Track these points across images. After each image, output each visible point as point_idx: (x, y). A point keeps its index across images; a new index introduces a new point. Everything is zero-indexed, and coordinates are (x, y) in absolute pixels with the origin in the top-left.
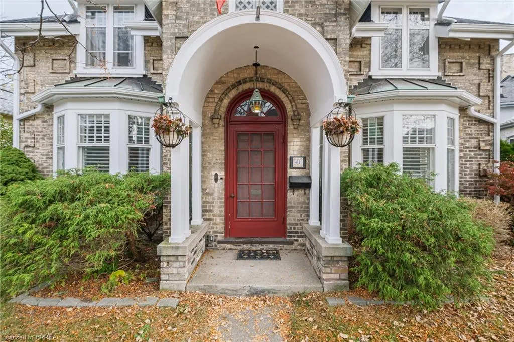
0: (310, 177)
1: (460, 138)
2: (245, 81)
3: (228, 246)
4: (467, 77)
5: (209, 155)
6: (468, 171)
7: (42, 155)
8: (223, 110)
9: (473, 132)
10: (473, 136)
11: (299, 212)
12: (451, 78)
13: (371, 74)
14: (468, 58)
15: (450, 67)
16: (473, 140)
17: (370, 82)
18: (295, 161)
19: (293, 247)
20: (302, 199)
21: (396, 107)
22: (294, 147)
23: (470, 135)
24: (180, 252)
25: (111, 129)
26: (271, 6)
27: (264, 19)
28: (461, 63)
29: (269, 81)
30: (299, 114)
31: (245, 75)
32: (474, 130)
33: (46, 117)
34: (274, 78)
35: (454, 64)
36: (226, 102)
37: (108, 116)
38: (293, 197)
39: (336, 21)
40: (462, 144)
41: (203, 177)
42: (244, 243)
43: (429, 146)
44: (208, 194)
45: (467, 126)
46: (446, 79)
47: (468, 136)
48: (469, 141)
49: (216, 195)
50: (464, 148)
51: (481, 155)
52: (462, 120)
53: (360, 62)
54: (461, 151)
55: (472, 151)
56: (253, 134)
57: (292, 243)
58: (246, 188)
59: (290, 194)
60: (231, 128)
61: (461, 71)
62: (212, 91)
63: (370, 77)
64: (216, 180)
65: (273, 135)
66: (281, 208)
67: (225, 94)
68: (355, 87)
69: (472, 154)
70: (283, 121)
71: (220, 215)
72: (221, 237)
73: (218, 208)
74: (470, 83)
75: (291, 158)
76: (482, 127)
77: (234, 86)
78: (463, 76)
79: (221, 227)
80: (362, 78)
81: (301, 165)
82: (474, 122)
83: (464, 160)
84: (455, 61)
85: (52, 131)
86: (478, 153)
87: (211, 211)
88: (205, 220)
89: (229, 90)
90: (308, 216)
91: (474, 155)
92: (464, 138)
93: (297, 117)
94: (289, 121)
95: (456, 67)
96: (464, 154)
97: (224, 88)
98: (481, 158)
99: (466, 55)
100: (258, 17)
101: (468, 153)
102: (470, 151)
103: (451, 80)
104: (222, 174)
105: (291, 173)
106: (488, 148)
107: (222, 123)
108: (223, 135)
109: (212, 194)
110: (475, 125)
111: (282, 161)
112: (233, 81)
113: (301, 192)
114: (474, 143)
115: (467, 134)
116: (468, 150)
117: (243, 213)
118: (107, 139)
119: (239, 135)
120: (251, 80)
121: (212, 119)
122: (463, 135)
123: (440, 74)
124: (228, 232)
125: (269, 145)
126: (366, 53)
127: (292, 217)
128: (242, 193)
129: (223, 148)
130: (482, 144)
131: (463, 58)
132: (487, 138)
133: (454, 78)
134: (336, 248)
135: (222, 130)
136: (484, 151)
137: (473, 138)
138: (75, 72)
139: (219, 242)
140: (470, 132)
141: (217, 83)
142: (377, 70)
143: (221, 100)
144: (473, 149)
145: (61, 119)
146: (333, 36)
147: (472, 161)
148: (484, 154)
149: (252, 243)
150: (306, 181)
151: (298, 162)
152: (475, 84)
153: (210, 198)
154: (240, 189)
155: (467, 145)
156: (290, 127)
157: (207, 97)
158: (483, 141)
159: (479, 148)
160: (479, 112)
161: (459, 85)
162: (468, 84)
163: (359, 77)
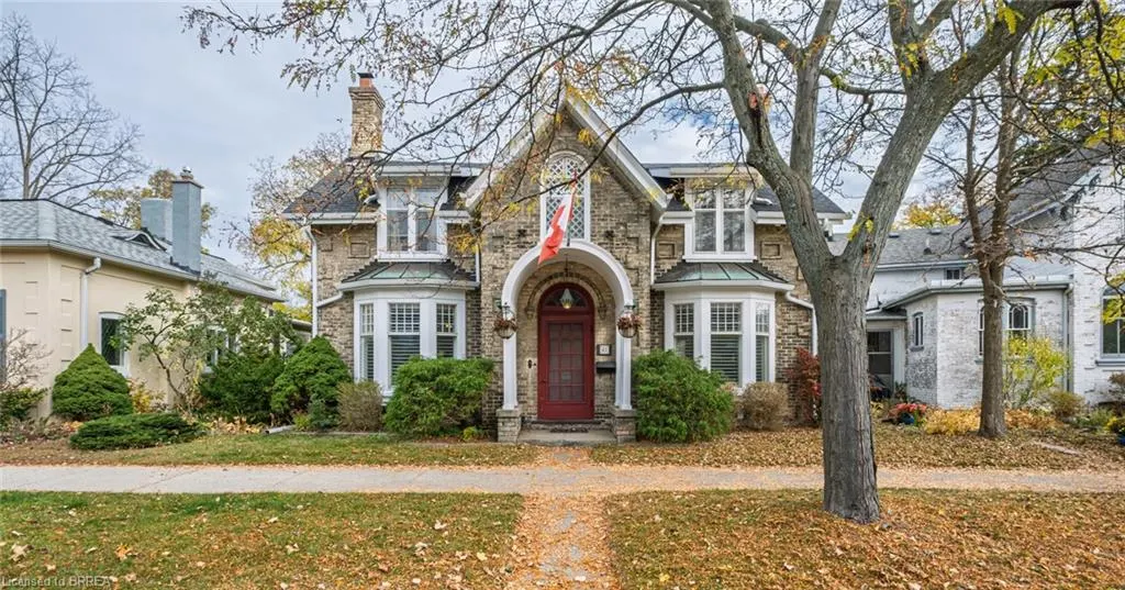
0: (615, 363)
1: (777, 322)
2: (556, 276)
3: (542, 426)
4: (785, 261)
5: (524, 343)
6: (786, 358)
7: (341, 344)
8: (535, 303)
9: (791, 317)
10: (792, 322)
11: (605, 395)
12: (769, 261)
13: (684, 257)
14: (786, 240)
15: (767, 250)
16: (791, 326)
17: (684, 267)
18: (601, 348)
19: (600, 427)
20: (608, 383)
21: (703, 295)
22: (601, 336)
23: (788, 320)
24: (513, 415)
25: (421, 318)
26: (579, 235)
27: (572, 246)
28: (778, 245)
29: (578, 276)
30: (605, 306)
31: (557, 270)
32: (792, 315)
33: (345, 304)
34: (582, 273)
35: (771, 247)
36: (539, 295)
37: (418, 305)
38: (600, 381)
39: (637, 222)
40: (780, 330)
41: (517, 363)
42: (557, 423)
43: (737, 333)
44: (522, 379)
45: (785, 310)
46: (764, 262)
47: (785, 322)
48: (786, 327)
49: (530, 379)
50: (783, 334)
52: (779, 304)
53: (673, 245)
54: (778, 337)
55: (791, 338)
56: (562, 324)
57: (599, 423)
58: (557, 374)
59: (597, 379)
60: (544, 318)
61: (779, 254)
62: (525, 285)
63: (684, 261)
64: (530, 366)
65: (581, 324)
66: (589, 391)
67: (538, 288)
68: (669, 270)
69: (791, 340)
70: (591, 312)
71: (533, 399)
72: (534, 418)
73: (532, 392)
74: (788, 267)
75: (598, 346)
76: (800, 312)
77: (545, 281)
78: (781, 259)
79: (534, 410)
80: (676, 261)
81: (607, 352)
82: (793, 307)
83: (782, 347)
84: (771, 243)
85: (353, 319)
86: (797, 339)
87: (525, 394)
88: (520, 403)
89: (541, 283)
90: (614, 398)
91: (793, 341)
92: (783, 324)
93: (604, 309)
94: (596, 313)
95: (773, 250)
96: (782, 341)
97: (536, 282)
98: (799, 345)
99: (785, 236)
100: (568, 245)
101: (786, 339)
102: (788, 338)
103: (769, 264)
104: (535, 361)
105: (599, 359)
106: (806, 334)
107: (535, 314)
108: (536, 325)
109: (526, 379)
110: (793, 310)
111: (590, 348)
112: (544, 276)
113: (608, 376)
114: (792, 328)
115: (785, 320)
116: (786, 337)
117: (554, 396)
118: (417, 328)
119: (550, 324)
120: (561, 274)
121: (526, 310)
122: (780, 320)
123: (756, 258)
124: (540, 414)
125: (579, 334)
126: (679, 235)
127: (600, 399)
128: (554, 379)
129: (536, 337)
130: (801, 330)
131: (782, 240)
132: (805, 324)
133: (772, 261)
134: (625, 411)
135: (535, 320)
136: (802, 337)
137: (792, 324)
138: (375, 257)
139: (533, 423)
140: (788, 318)
141: (530, 278)
142: (691, 255)
143: (534, 293)
144: (793, 334)
145: (366, 307)
146: (635, 235)
147: (790, 348)
148: (802, 340)
149: (563, 424)
150: (611, 366)
151: (605, 350)
152: (793, 267)
153: (525, 383)
154: (551, 375)
155: (786, 331)
156: (597, 318)
157: (522, 291)
158: (802, 327)
159: (797, 334)
160: (797, 297)
161: (777, 268)
162: (785, 267)
163: (672, 261)
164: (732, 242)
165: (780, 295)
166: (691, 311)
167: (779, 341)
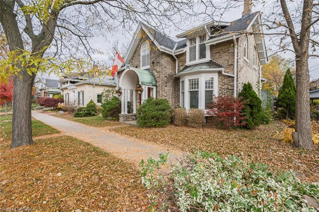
1: (219, 84)
4: (223, 58)
5: (137, 96)
9: (226, 82)
10: (226, 83)
12: (216, 59)
13: (186, 64)
14: (224, 49)
15: (215, 55)
16: (226, 85)
23: (224, 83)
28: (220, 52)
32: (226, 81)
35: (217, 53)
40: (221, 87)
45: (223, 79)
46: (214, 60)
47: (223, 84)
48: (224, 86)
50: (222, 89)
51: (230, 91)
52: (221, 77)
53: (183, 61)
55: (225, 90)
63: (186, 66)
64: (138, 103)
69: (225, 91)
74: (225, 60)
76: (230, 79)
78: (221, 57)
80: (184, 66)
82: (226, 77)
83: (221, 94)
84: (217, 52)
86: (228, 91)
91: (226, 92)
92: (222, 85)
95: (218, 55)
96: (222, 92)
98: (229, 93)
99: (223, 48)
101: (223, 91)
102: (224, 90)
103: (216, 61)
104: (139, 101)
106: (232, 88)
110: (227, 78)
115: (223, 83)
116: (223, 90)
122: (221, 83)
123: (211, 59)
126: (185, 57)
131: (220, 50)
133: (217, 59)
137: (226, 84)
140: (224, 82)
142: (188, 63)
144: (226, 89)
147: (225, 94)
148: (231, 91)
152: (226, 60)
155: (223, 87)
158: (230, 85)
159: (228, 88)
160: (228, 72)
161: (219, 62)
162: (223, 61)
163: (183, 66)
164: (202, 55)
165: (220, 73)
166: (198, 81)
167: (221, 92)
